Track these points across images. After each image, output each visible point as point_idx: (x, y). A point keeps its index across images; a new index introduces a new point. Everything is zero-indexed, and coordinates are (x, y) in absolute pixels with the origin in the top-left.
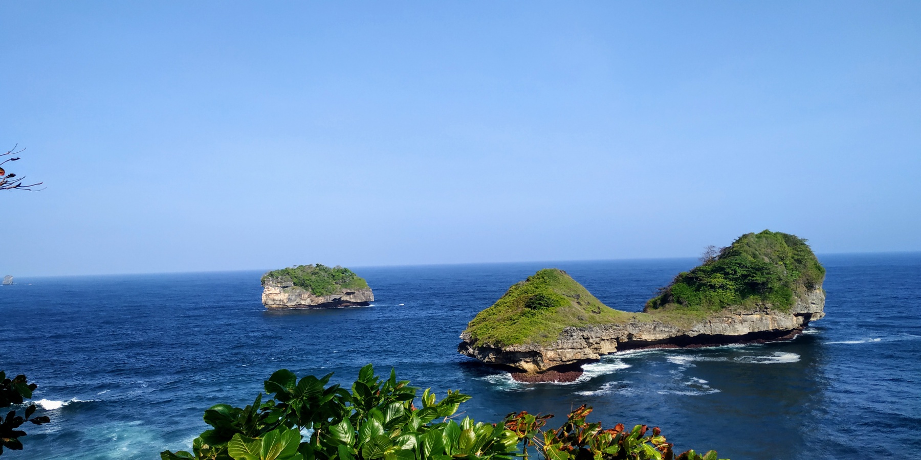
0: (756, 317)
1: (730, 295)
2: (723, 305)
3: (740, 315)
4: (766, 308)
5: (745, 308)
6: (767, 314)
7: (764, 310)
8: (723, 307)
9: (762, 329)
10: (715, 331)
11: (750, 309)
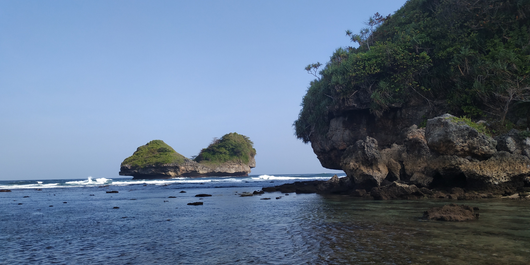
0: (237, 166)
1: (227, 157)
2: (225, 160)
3: (231, 165)
4: (241, 162)
5: (233, 162)
6: (241, 165)
7: (239, 163)
8: (225, 161)
9: (239, 171)
10: (224, 171)
11: (235, 163)
